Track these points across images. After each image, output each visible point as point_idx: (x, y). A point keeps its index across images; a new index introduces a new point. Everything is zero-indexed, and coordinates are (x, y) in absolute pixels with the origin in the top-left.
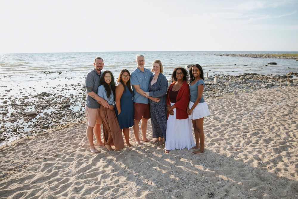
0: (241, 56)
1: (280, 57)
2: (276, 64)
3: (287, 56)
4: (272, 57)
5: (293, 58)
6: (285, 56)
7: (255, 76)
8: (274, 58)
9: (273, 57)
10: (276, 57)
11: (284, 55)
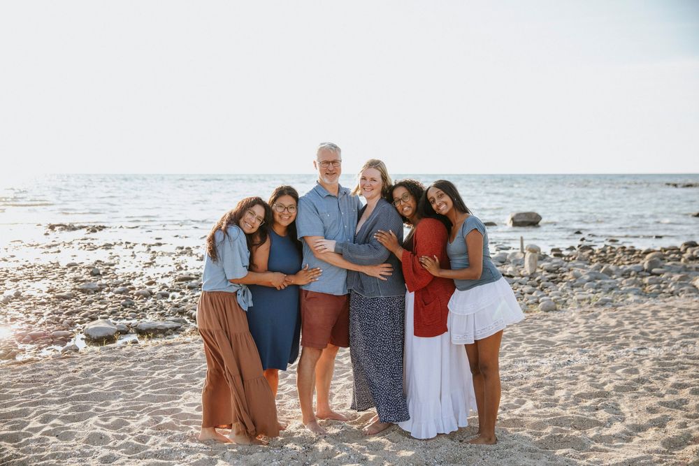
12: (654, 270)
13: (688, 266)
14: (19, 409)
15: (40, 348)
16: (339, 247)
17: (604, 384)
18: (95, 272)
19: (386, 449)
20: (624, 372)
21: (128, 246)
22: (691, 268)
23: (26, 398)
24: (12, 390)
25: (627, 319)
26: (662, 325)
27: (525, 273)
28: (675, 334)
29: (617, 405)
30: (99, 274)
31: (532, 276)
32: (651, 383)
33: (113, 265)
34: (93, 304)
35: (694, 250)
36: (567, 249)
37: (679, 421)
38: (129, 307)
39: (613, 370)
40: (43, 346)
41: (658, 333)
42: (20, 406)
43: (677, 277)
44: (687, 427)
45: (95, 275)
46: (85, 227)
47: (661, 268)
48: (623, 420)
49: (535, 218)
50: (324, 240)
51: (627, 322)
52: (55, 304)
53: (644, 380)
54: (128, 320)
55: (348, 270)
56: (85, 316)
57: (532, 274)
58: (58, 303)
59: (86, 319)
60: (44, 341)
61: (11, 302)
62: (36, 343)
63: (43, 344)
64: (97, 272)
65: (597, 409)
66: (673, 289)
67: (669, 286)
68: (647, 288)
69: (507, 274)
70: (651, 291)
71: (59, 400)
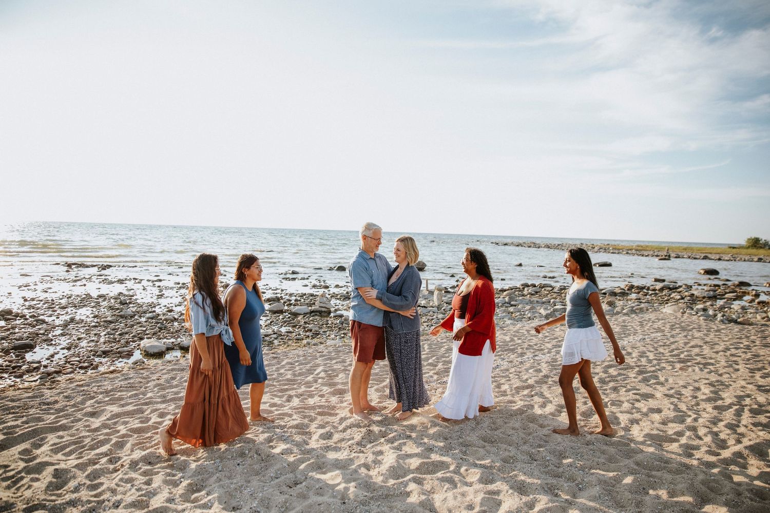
0: (548, 247)
1: (629, 252)
2: (610, 265)
3: (644, 250)
4: (611, 251)
5: (656, 254)
6: (640, 250)
7: (545, 290)
8: (615, 253)
9: (615, 251)
10: (621, 251)
11: (640, 248)
12: (512, 303)
13: (532, 300)
14: (135, 408)
15: (113, 361)
16: (380, 296)
17: (527, 380)
18: (124, 302)
19: (418, 429)
20: (534, 371)
21: (137, 281)
22: (533, 301)
23: (135, 399)
24: (119, 394)
25: (515, 336)
26: (537, 340)
27: (434, 305)
28: (549, 346)
29: (542, 393)
30: (126, 303)
31: (439, 307)
32: (553, 378)
33: (133, 296)
34: (135, 327)
35: (529, 289)
36: (451, 288)
37: (582, 401)
38: (164, 330)
39: (527, 370)
40: (114, 359)
41: (539, 345)
42: (135, 406)
43: (528, 307)
44: (587, 404)
45: (123, 304)
46: (95, 266)
47: (516, 301)
48: (551, 402)
49: (422, 265)
50: (371, 290)
51: (516, 338)
52: (106, 327)
53: (548, 376)
54: (167, 339)
55: (385, 311)
56: (134, 336)
57: (439, 305)
58: (108, 326)
59: (136, 339)
60: (114, 356)
61: (69, 325)
62: (108, 357)
63: (114, 358)
64: (125, 302)
65: (532, 396)
66: (529, 315)
67: (526, 313)
68: (513, 315)
69: (422, 305)
70: (516, 317)
71: (162, 401)
